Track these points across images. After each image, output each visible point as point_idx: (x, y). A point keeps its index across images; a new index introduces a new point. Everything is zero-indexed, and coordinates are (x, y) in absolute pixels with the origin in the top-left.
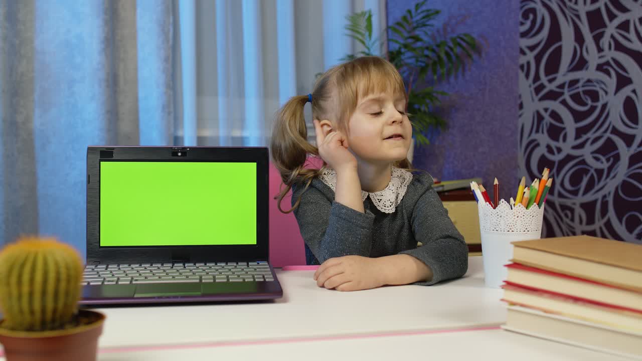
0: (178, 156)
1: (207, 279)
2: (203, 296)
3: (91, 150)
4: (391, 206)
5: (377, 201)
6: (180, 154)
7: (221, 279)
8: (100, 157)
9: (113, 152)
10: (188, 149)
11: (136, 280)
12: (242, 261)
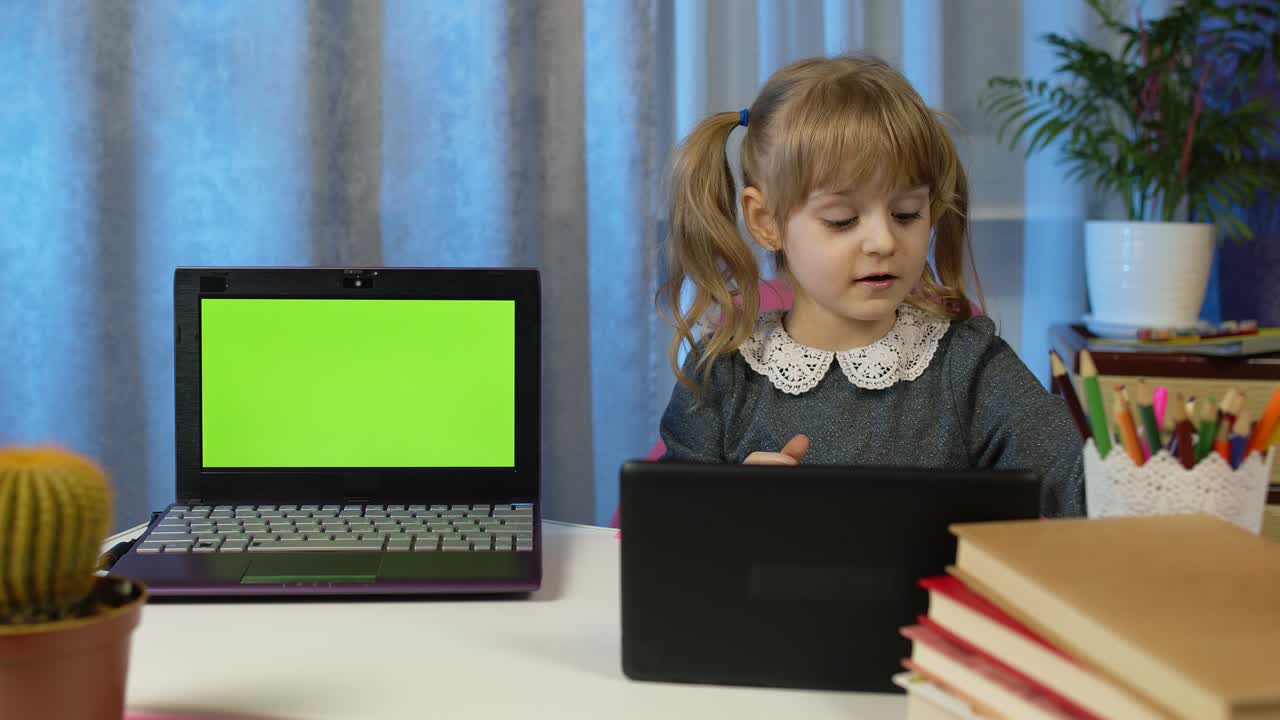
0: (356, 287)
1: (399, 544)
2: (380, 581)
3: (183, 276)
4: (881, 376)
5: (852, 366)
6: (358, 284)
7: (426, 544)
8: (201, 290)
9: (225, 279)
10: (376, 273)
11: (256, 544)
12: (482, 502)
